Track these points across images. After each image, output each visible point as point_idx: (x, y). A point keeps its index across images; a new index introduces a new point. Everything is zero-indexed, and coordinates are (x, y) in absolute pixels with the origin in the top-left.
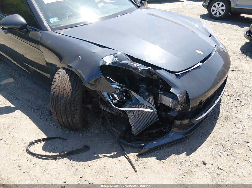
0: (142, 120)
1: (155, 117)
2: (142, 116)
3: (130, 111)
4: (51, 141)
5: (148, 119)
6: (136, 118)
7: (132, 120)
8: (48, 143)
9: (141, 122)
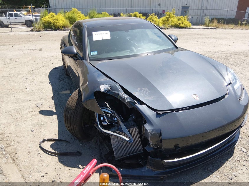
0: (125, 148)
1: (139, 149)
2: (126, 143)
3: (114, 135)
4: (60, 142)
5: (131, 148)
6: (119, 143)
7: (114, 144)
8: (57, 143)
9: (124, 149)
